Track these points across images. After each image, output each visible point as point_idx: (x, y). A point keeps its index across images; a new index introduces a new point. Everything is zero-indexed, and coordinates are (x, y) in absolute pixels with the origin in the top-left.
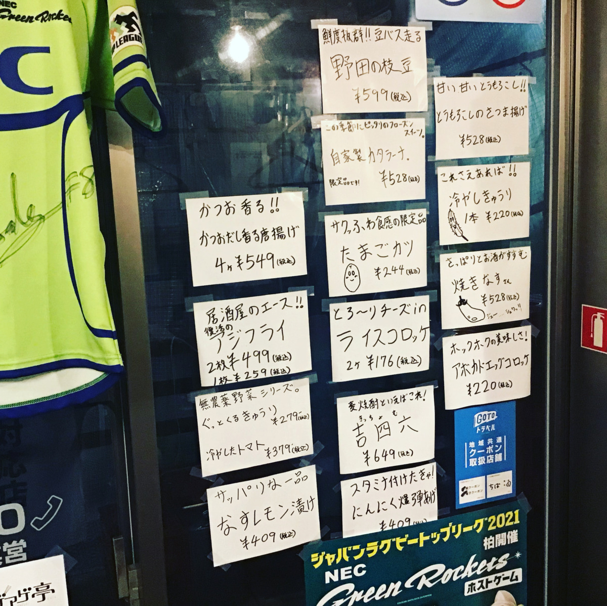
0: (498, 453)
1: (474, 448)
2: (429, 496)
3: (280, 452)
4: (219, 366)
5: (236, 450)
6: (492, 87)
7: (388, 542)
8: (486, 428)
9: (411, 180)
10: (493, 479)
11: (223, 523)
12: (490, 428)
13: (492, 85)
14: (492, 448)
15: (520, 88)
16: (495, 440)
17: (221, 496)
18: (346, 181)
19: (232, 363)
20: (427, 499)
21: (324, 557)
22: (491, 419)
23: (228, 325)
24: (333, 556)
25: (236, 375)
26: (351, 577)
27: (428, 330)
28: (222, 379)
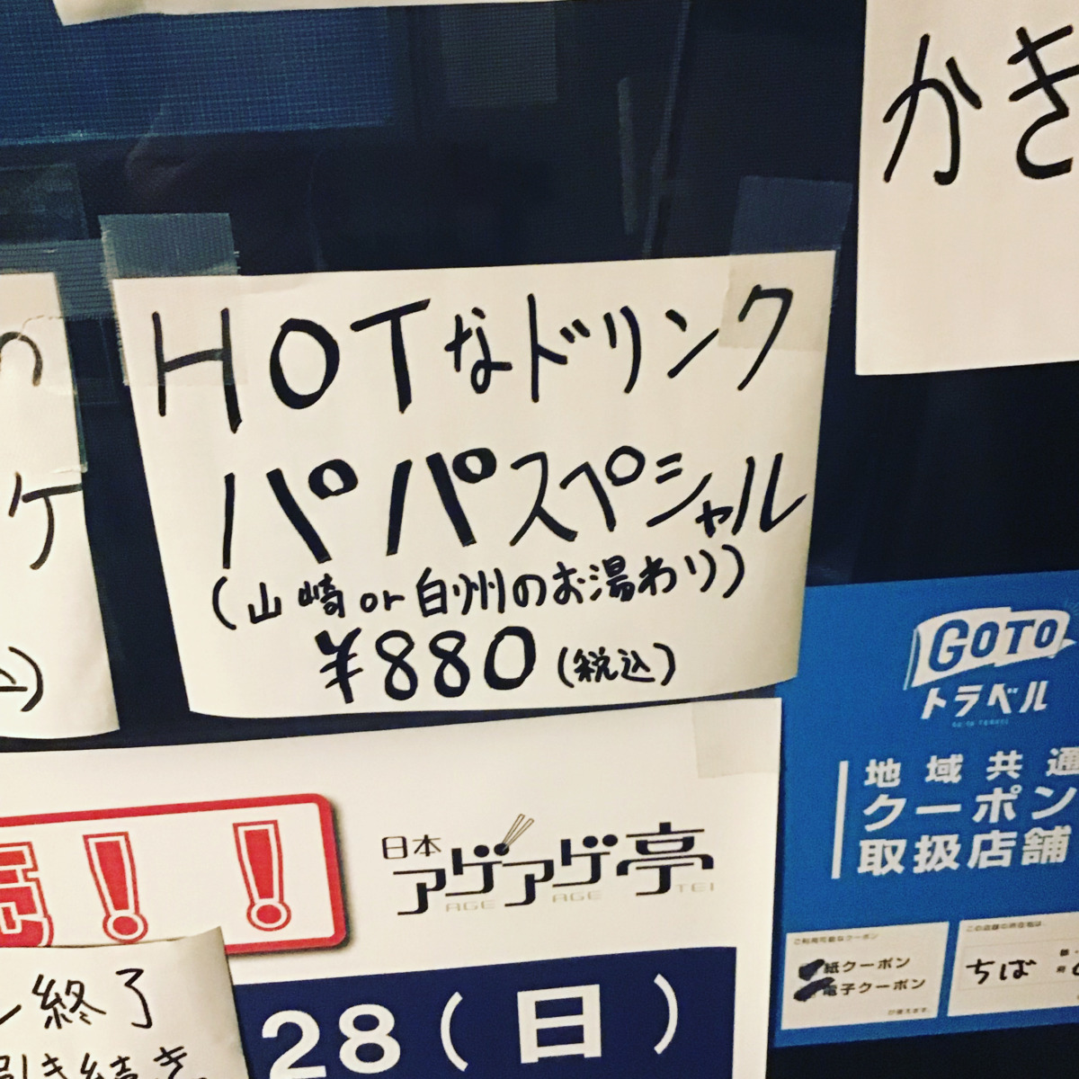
0: (1047, 824)
1: (893, 793)
8: (985, 695)
12: (1016, 699)
14: (1013, 796)
16: (1036, 764)
22: (1028, 651)
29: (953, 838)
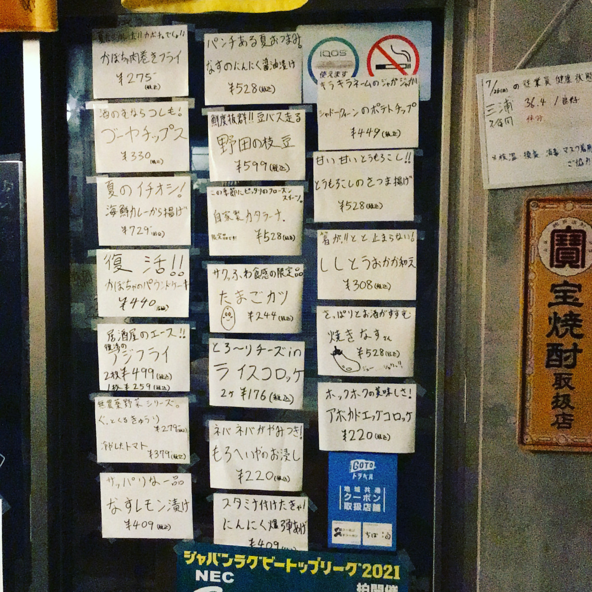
0: (376, 503)
1: (349, 493)
2: (299, 526)
3: (160, 455)
4: (113, 376)
5: (124, 446)
6: (374, 159)
7: (255, 558)
8: (362, 476)
9: (286, 239)
10: (369, 527)
11: (111, 504)
12: (368, 477)
13: (373, 157)
14: (369, 496)
15: (404, 160)
16: (372, 490)
17: (111, 481)
18: (226, 236)
19: (124, 375)
20: (296, 529)
21: (195, 556)
22: (369, 468)
23: (123, 344)
24: (204, 558)
25: (127, 385)
26: (219, 581)
27: (302, 374)
28: (115, 386)
29: (360, 504)
